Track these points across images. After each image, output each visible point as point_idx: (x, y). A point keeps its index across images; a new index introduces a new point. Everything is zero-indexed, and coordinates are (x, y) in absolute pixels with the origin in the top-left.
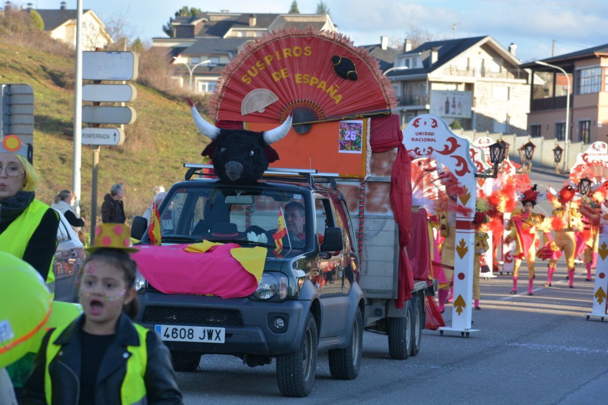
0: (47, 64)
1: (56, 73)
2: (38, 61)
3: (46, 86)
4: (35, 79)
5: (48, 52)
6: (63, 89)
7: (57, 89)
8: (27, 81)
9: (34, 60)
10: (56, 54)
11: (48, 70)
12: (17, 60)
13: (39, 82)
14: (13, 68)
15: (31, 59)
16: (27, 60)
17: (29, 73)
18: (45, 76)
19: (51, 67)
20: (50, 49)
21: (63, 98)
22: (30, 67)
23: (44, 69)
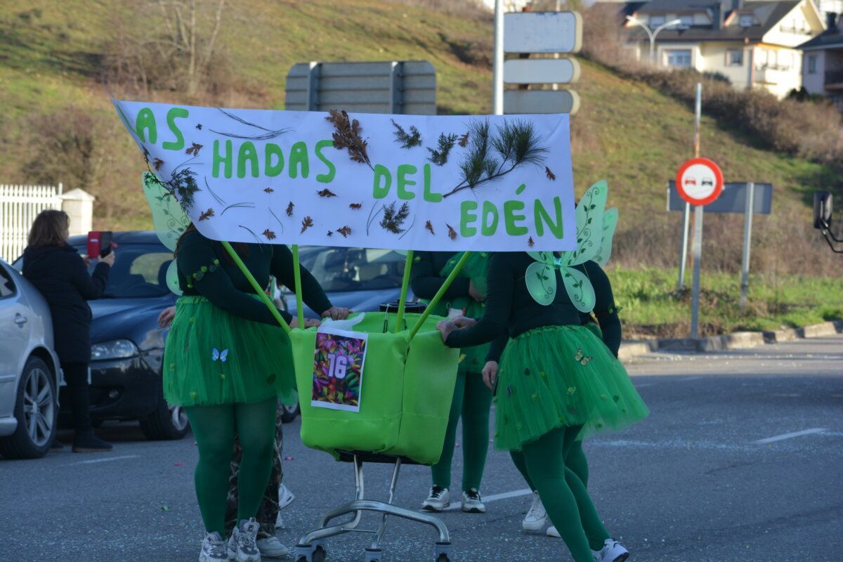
0: (446, 31)
1: (459, 44)
2: (435, 27)
3: (445, 63)
4: (431, 53)
5: (449, 14)
6: (470, 67)
7: (462, 67)
8: (420, 54)
9: (429, 25)
10: (459, 16)
11: (449, 40)
12: (405, 26)
13: (436, 57)
14: (401, 39)
15: (425, 25)
16: (419, 25)
17: (422, 45)
18: (447, 50)
19: (453, 36)
20: (451, 9)
21: (469, 78)
22: (424, 36)
23: (443, 38)
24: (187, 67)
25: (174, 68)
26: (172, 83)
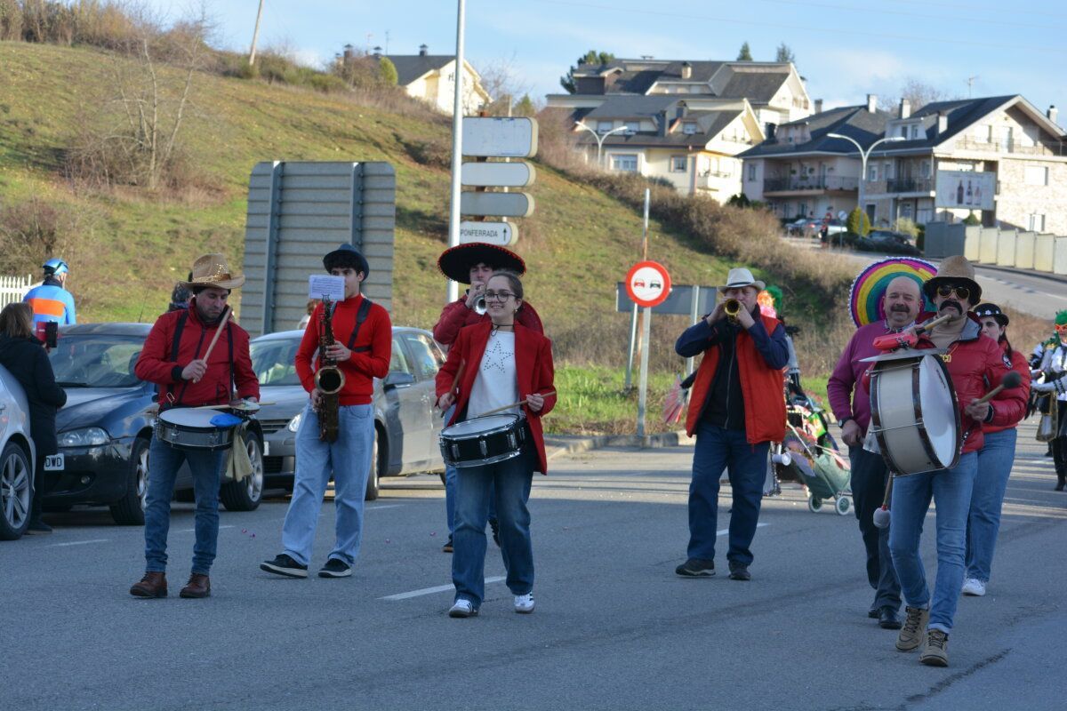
0: (401, 132)
1: (414, 145)
2: (390, 127)
3: (399, 163)
4: (386, 152)
5: (403, 115)
6: (423, 166)
7: (415, 167)
8: (375, 156)
9: (384, 126)
10: (413, 118)
11: (403, 140)
12: (361, 126)
13: (391, 157)
14: (359, 140)
15: (380, 125)
16: (375, 126)
17: (377, 145)
18: (402, 151)
19: (406, 137)
20: (406, 111)
21: (422, 178)
22: (378, 136)
23: (398, 138)
24: (148, 163)
25: (136, 162)
26: (134, 178)
